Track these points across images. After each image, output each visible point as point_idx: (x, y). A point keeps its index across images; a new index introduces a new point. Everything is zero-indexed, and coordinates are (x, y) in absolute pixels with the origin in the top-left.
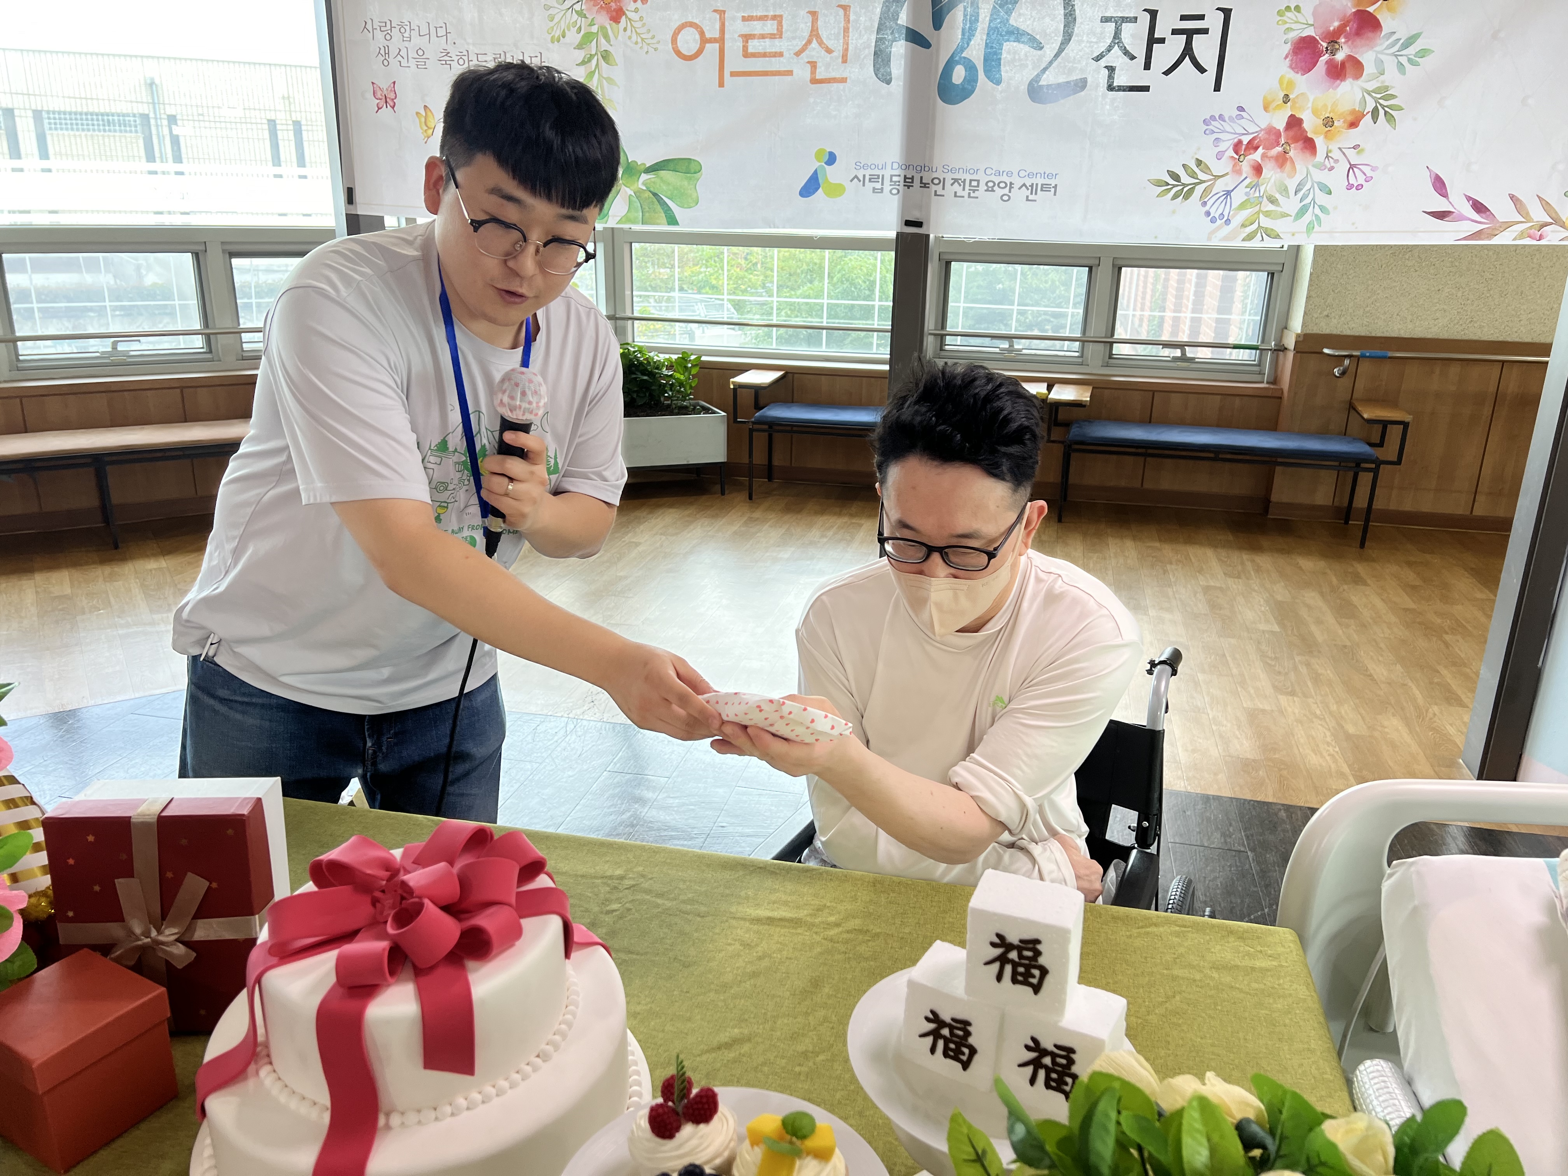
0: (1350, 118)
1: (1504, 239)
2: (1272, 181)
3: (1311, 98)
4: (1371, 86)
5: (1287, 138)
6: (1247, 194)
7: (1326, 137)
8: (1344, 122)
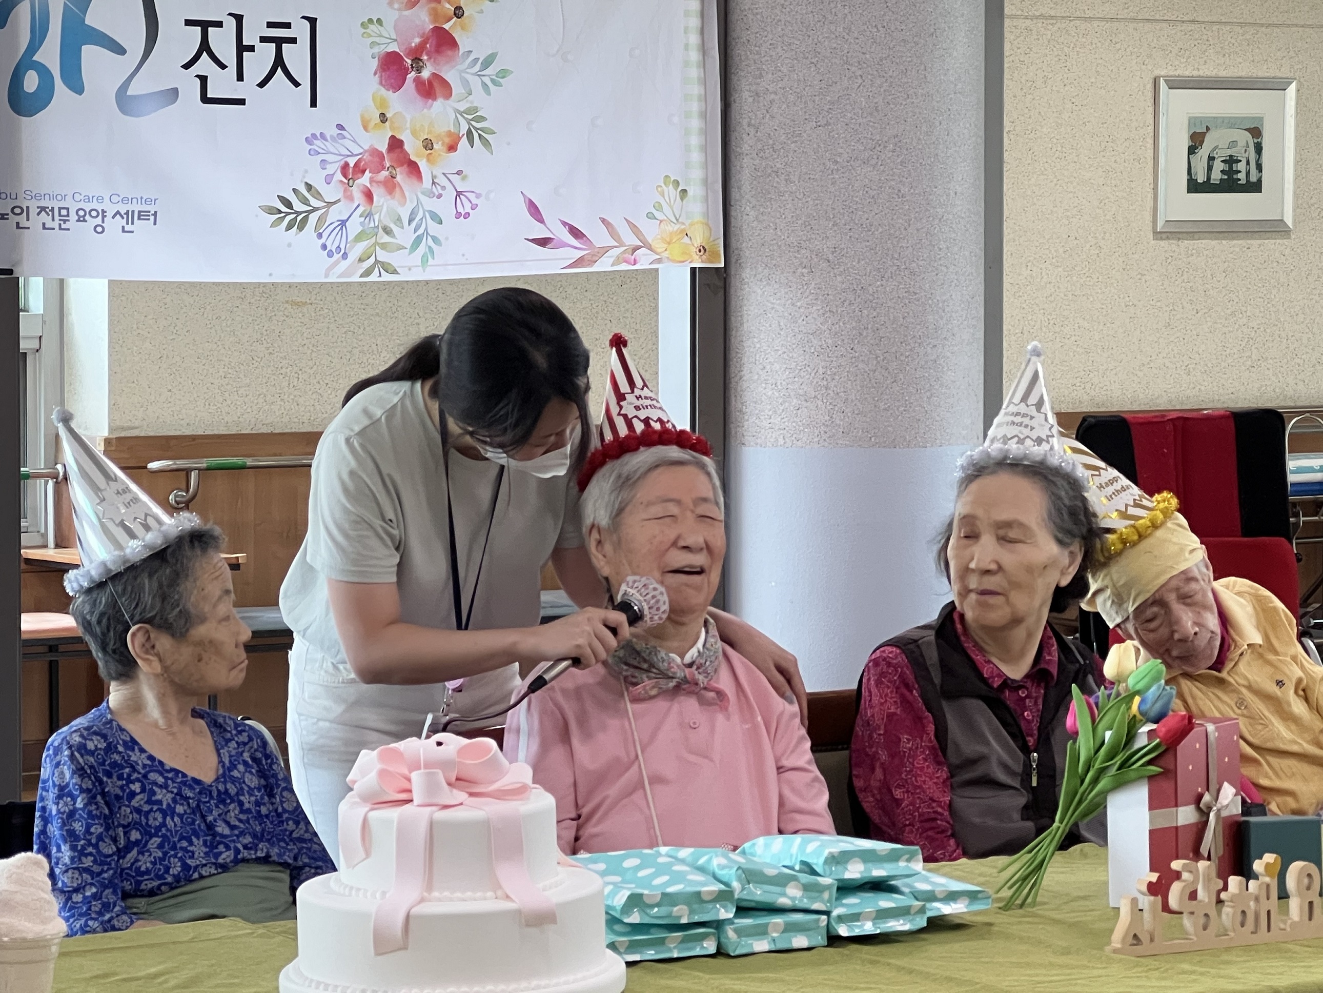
0: (447, 140)
1: (604, 265)
2: (385, 209)
3: (408, 117)
4: (462, 106)
5: (391, 160)
6: (362, 224)
7: (428, 160)
8: (443, 144)
